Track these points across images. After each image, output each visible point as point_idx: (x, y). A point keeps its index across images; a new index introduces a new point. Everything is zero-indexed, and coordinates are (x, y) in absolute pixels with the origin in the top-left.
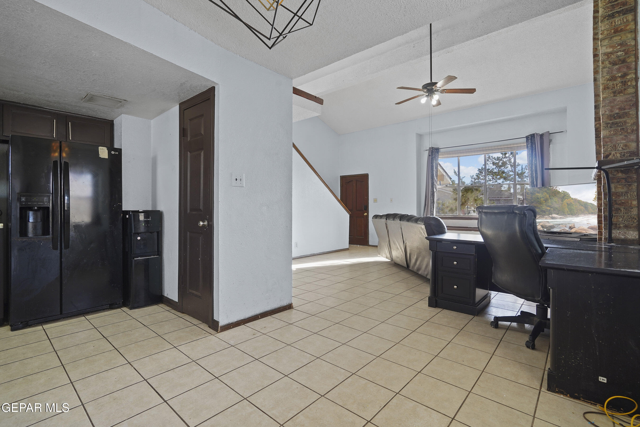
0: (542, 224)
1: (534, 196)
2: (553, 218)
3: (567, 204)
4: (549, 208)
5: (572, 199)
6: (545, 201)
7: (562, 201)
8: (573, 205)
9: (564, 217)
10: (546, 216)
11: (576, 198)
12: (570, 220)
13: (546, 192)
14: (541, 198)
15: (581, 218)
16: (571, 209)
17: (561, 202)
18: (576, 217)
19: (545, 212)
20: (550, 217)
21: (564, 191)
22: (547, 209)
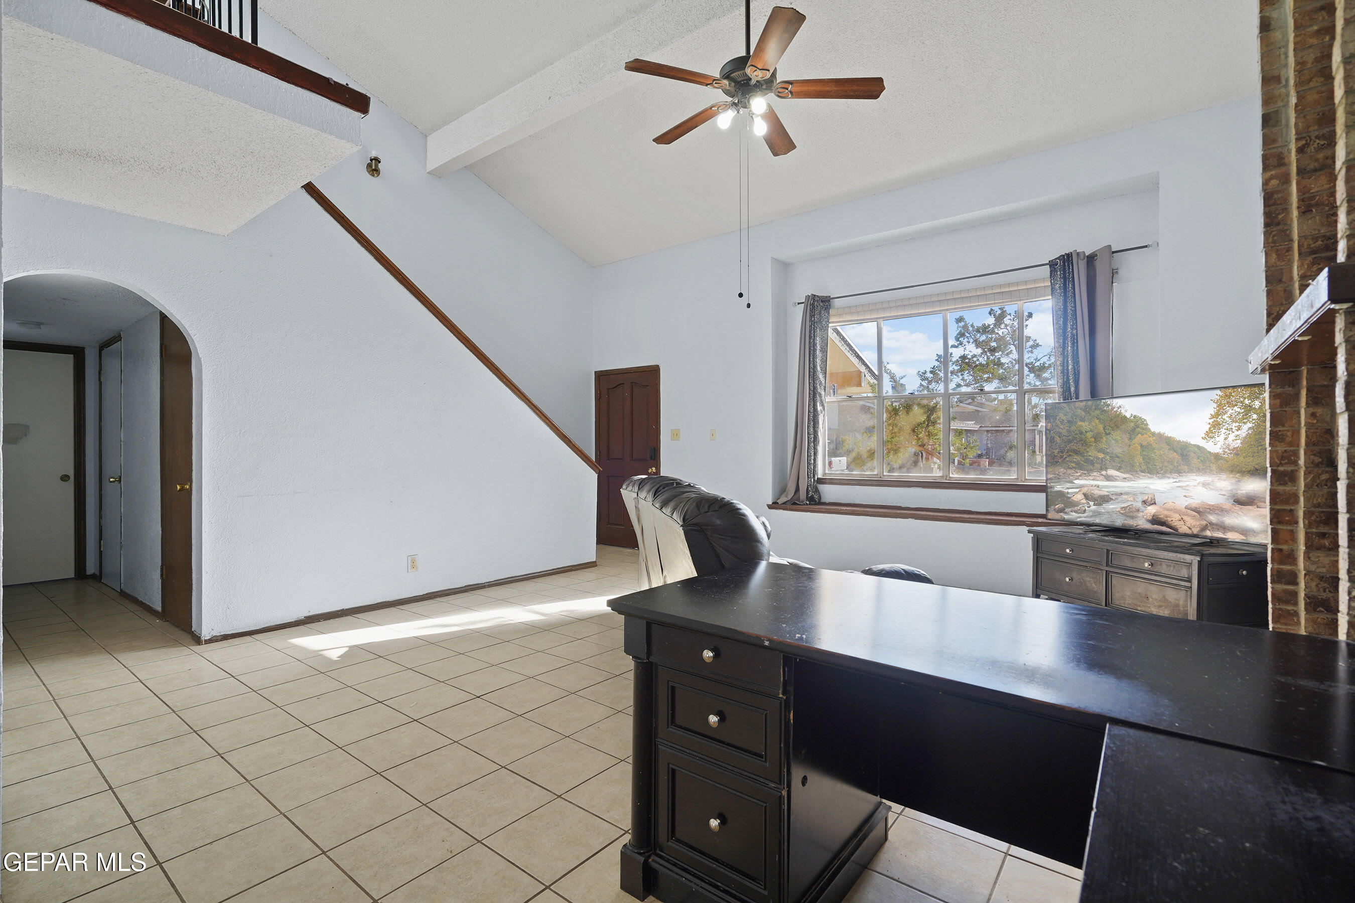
0: (1085, 490)
1: (1073, 428)
2: (1108, 478)
3: (1139, 447)
4: (1101, 456)
5: (1154, 434)
6: (1095, 438)
7: (1130, 439)
8: (1154, 449)
9: (1131, 476)
10: (1095, 474)
11: (1162, 432)
12: (1145, 485)
13: (1098, 419)
14: (1086, 432)
15: (1172, 480)
16: (1149, 459)
17: (1127, 441)
18: (1159, 478)
19: (1092, 463)
20: (1102, 475)
21: (1135, 417)
22: (1098, 458)
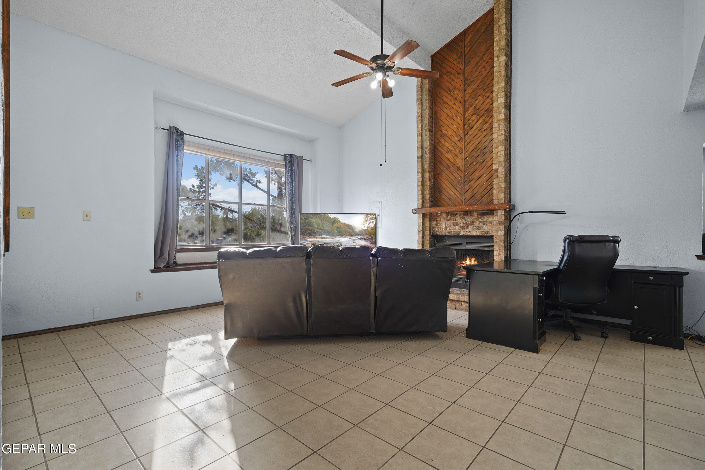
0: (312, 243)
1: (307, 221)
2: (322, 238)
3: (336, 228)
4: (319, 230)
5: (342, 223)
6: (317, 225)
7: (332, 225)
8: (342, 228)
9: (333, 237)
10: (317, 237)
11: (345, 222)
12: (338, 240)
13: (318, 218)
14: (313, 222)
15: (348, 238)
16: (340, 231)
17: (332, 226)
18: (344, 237)
19: (316, 233)
20: (320, 237)
21: (334, 217)
22: (318, 231)
